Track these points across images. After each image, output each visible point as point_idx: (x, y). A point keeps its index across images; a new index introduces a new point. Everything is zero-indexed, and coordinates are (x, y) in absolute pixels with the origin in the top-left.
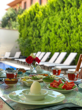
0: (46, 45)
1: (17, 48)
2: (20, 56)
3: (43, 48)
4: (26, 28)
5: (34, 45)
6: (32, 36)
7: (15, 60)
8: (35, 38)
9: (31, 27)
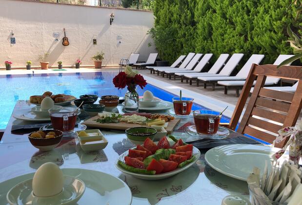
0: (205, 39)
1: (150, 45)
2: (157, 60)
3: (198, 46)
4: (167, 7)
5: (182, 40)
6: (179, 22)
7: (147, 69)
8: (183, 27)
9: (176, 4)
